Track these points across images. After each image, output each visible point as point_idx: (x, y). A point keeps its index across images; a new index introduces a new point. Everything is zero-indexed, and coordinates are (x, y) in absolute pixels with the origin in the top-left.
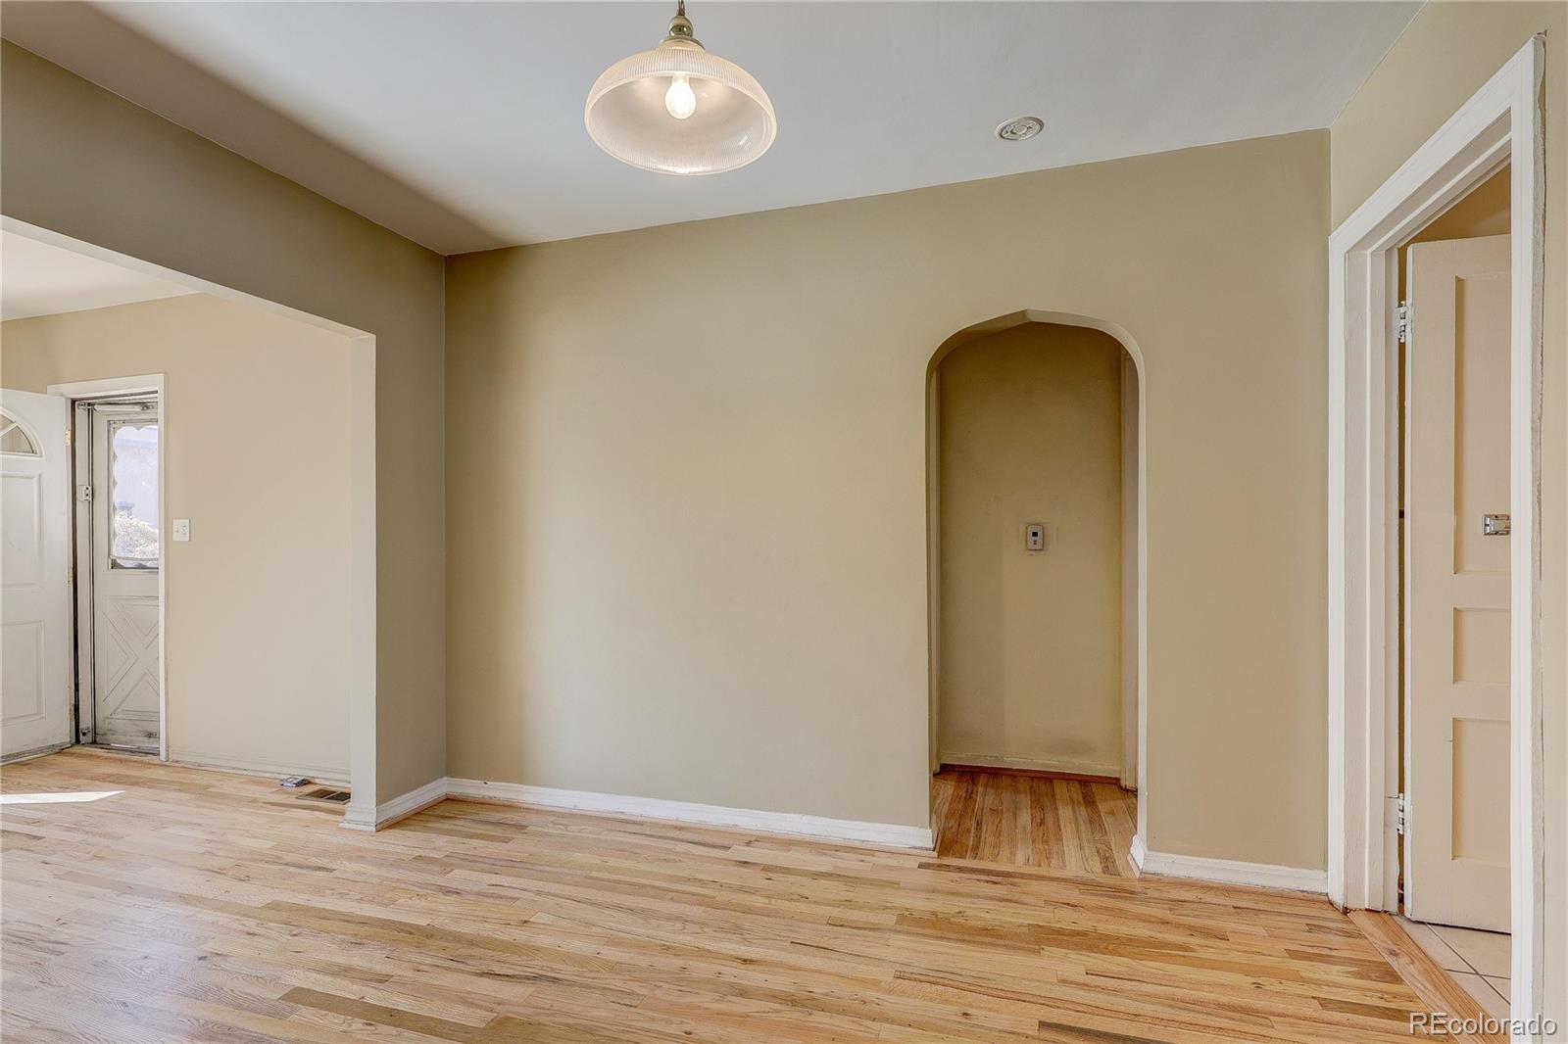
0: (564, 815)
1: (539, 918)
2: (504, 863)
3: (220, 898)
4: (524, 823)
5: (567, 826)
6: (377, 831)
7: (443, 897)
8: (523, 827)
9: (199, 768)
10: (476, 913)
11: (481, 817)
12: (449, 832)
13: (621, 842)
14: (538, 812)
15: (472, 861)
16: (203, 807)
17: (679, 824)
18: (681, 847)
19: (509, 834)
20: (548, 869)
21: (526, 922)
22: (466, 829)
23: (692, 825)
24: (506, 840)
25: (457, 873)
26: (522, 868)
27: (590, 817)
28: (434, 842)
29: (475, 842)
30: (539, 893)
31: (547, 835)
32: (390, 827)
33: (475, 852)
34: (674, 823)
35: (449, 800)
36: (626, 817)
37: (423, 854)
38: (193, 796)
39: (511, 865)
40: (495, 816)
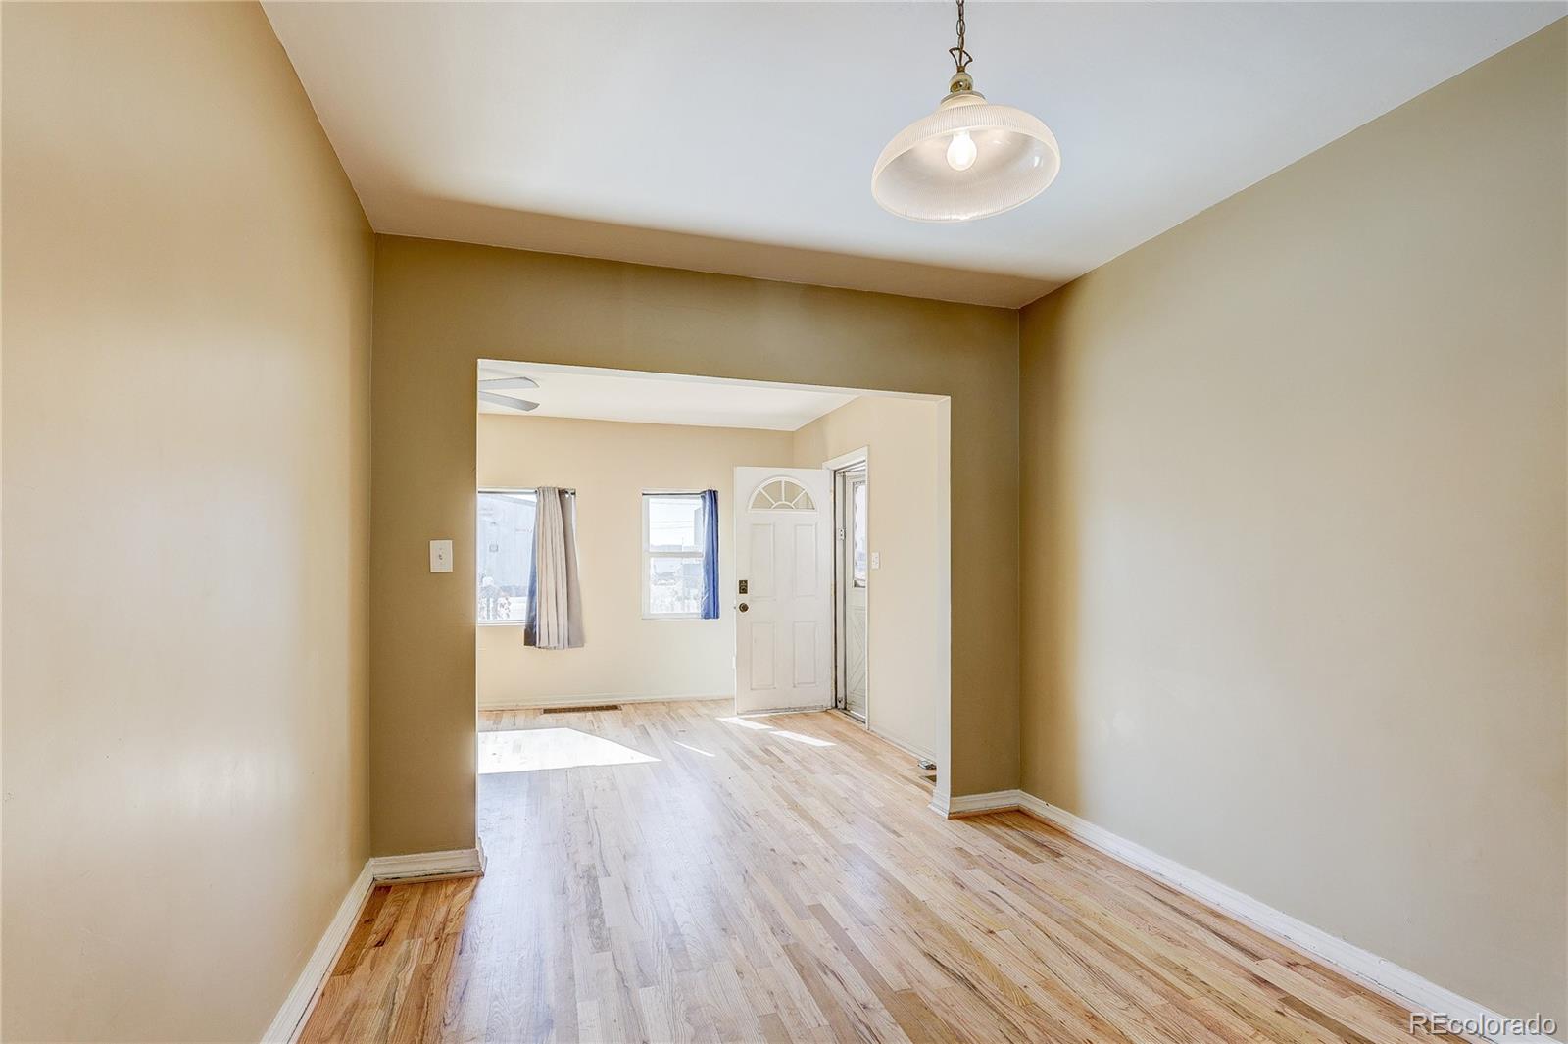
0: (1105, 858)
1: (1005, 935)
2: (1017, 879)
3: (830, 830)
4: (1062, 852)
5: (1098, 868)
6: (949, 818)
7: (951, 886)
8: (1059, 855)
9: (882, 740)
10: (963, 909)
11: (1032, 835)
12: (997, 838)
13: (1139, 903)
14: (1084, 847)
15: (992, 866)
16: (866, 767)
17: (1219, 909)
18: (1200, 934)
19: (1041, 855)
20: (1048, 898)
21: (991, 932)
22: (1011, 840)
23: (1234, 917)
24: (1035, 861)
25: (977, 872)
26: (1029, 889)
27: (1127, 868)
28: (980, 840)
29: (1011, 854)
30: (1022, 914)
31: (1073, 869)
32: (959, 818)
33: (1004, 862)
34: (1214, 907)
35: (1019, 812)
36: (1163, 881)
37: (965, 848)
38: (866, 758)
39: (1023, 883)
40: (1045, 838)
